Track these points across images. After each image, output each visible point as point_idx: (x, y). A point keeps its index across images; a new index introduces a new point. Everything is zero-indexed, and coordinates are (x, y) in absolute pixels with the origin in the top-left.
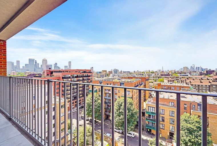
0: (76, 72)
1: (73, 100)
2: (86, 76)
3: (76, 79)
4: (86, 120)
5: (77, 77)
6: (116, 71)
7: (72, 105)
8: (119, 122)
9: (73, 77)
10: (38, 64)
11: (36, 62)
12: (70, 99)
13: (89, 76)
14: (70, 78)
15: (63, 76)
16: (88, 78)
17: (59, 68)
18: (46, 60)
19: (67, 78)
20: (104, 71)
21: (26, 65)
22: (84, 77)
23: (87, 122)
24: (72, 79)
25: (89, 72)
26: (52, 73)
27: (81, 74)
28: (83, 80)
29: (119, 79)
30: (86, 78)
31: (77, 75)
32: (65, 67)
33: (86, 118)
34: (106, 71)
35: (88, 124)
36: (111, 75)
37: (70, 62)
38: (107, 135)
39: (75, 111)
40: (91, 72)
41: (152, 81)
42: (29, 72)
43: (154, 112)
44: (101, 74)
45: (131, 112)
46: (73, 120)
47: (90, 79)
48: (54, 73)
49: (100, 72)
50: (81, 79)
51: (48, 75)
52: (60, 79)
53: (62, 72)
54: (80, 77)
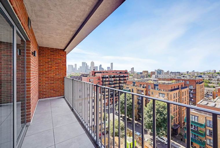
0: (113, 73)
1: (110, 97)
2: (122, 77)
3: (113, 79)
4: (120, 117)
5: (114, 77)
6: (160, 72)
7: (109, 101)
8: (149, 123)
9: (111, 77)
10: (88, 66)
11: (87, 65)
12: (108, 96)
13: (125, 77)
14: (107, 78)
15: (102, 76)
16: (124, 78)
17: (103, 69)
18: (94, 63)
19: (106, 78)
20: (145, 72)
21: (80, 67)
22: (120, 77)
23: (121, 118)
24: (110, 79)
25: (125, 73)
26: (95, 73)
27: (117, 74)
28: (120, 80)
29: (155, 81)
30: (122, 78)
31: (114, 76)
32: (108, 68)
33: (120, 115)
34: (147, 72)
35: (122, 120)
36: (154, 76)
37: (112, 64)
38: (136, 133)
39: (111, 107)
40: (127, 73)
41: (215, 85)
42: (82, 72)
43: (197, 122)
44: (142, 75)
45: (163, 116)
46: (110, 114)
47: (126, 79)
48: (96, 74)
49: (141, 73)
50: (118, 79)
51: (92, 75)
52: (100, 78)
53: (101, 73)
54: (117, 77)
